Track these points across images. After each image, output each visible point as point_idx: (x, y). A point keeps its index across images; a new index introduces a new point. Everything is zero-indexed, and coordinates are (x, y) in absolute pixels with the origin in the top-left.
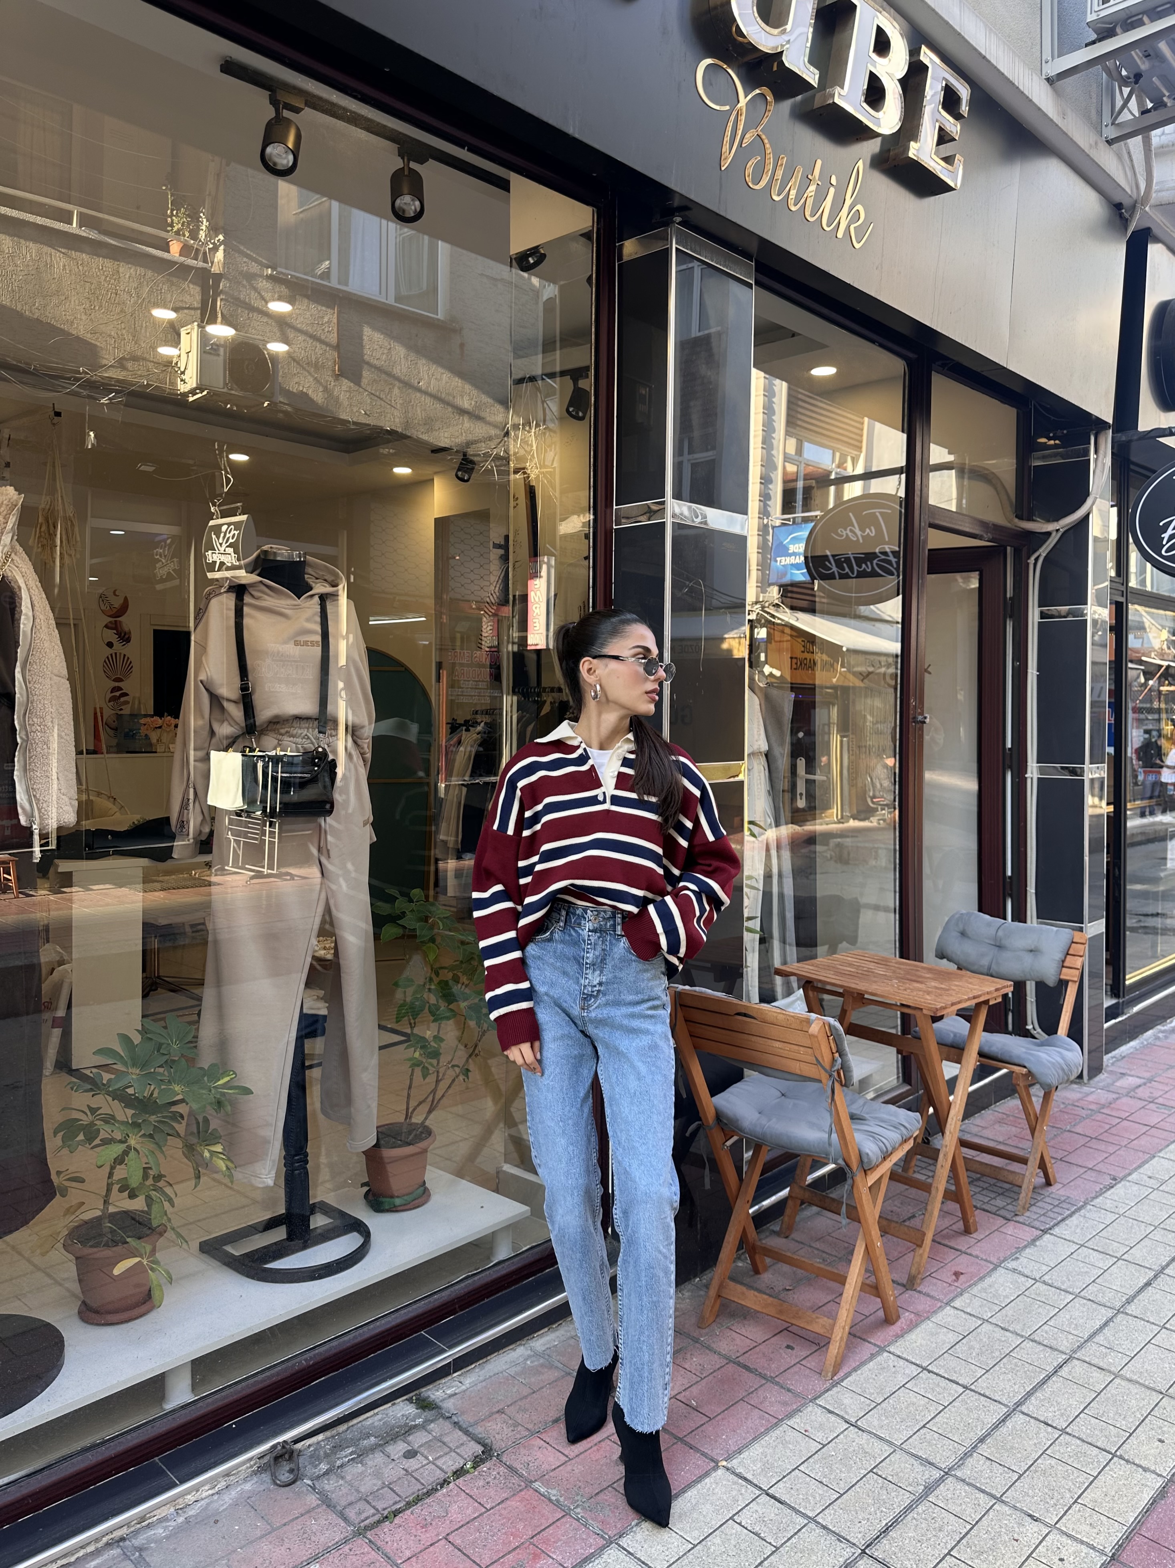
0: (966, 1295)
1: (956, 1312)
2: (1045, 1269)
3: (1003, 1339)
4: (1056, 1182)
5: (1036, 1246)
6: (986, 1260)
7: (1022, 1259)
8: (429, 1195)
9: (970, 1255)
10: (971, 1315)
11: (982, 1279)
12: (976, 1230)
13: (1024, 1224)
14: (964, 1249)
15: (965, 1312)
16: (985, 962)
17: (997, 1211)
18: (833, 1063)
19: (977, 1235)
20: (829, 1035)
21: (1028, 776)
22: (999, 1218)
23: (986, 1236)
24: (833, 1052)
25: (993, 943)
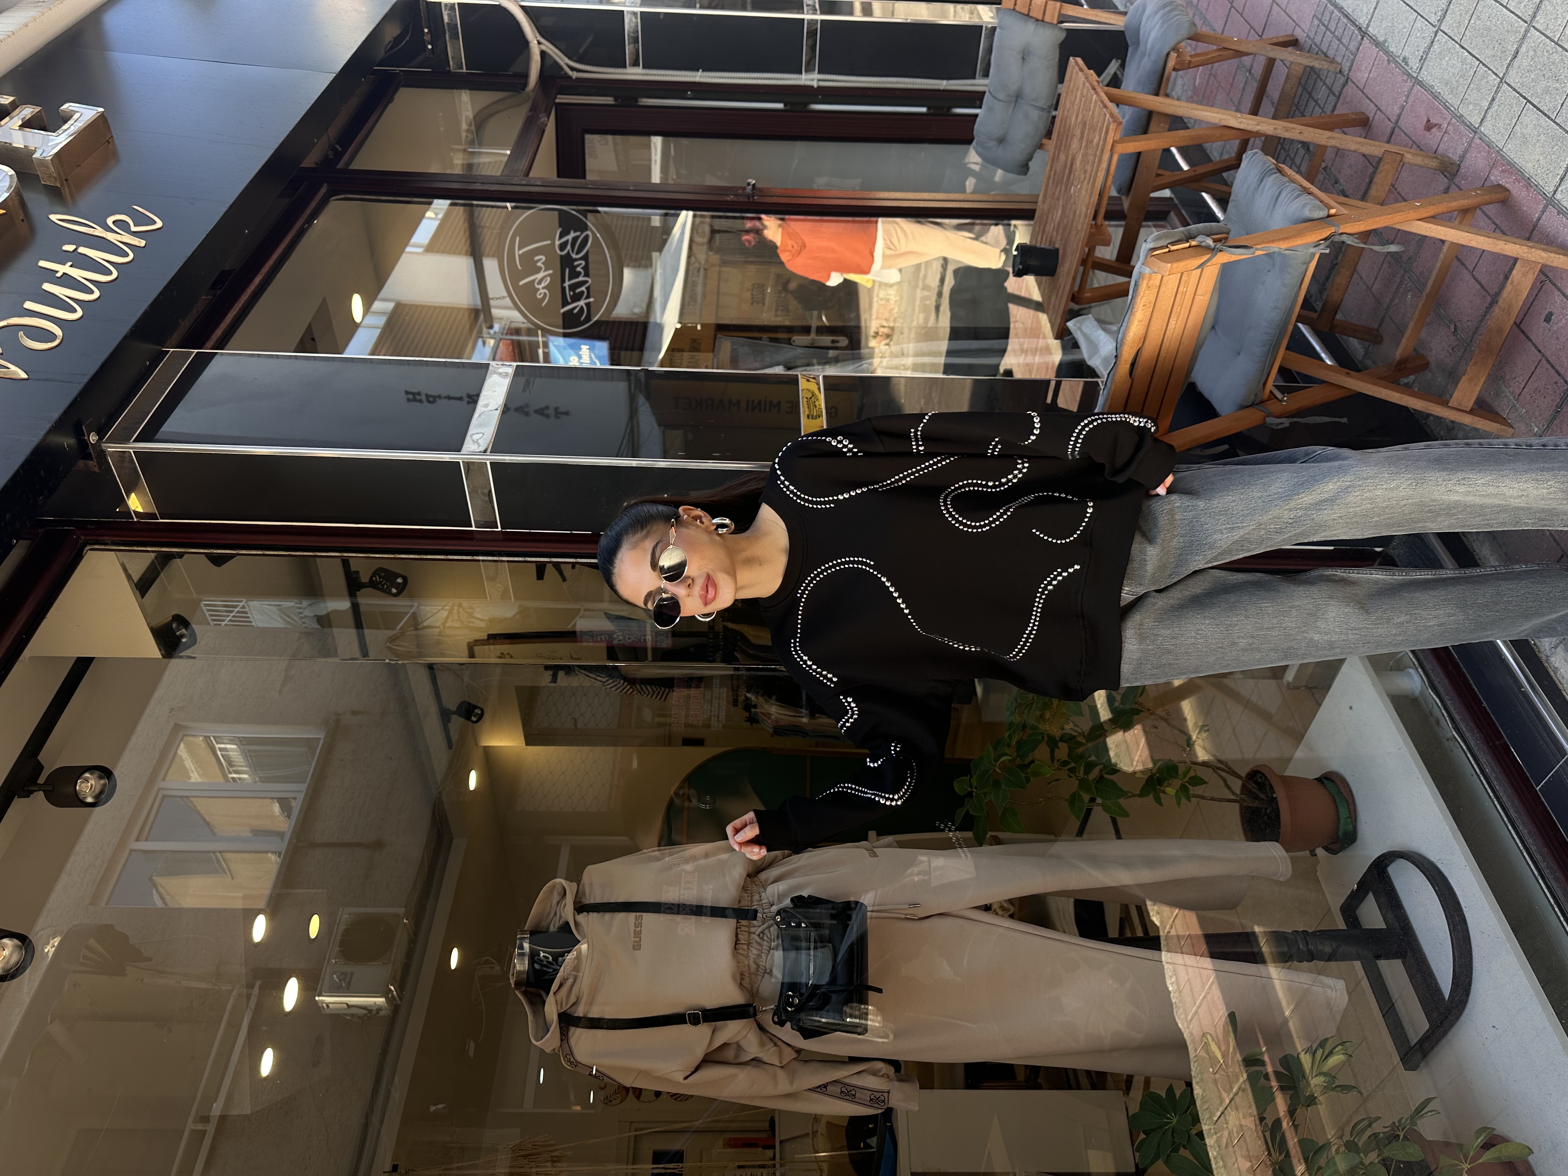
0: (1461, 111)
1: (1488, 118)
2: (1420, 22)
3: (1531, 53)
4: (1292, 35)
5: (1385, 41)
6: (1408, 96)
7: (1406, 53)
8: (1329, 773)
9: (1399, 116)
10: (1493, 99)
11: (1436, 96)
12: (1363, 113)
13: (1353, 60)
14: (1392, 125)
15: (1489, 108)
16: (1035, 115)
17: (1334, 94)
18: (1203, 247)
19: (1370, 111)
20: (1167, 250)
21: (815, 84)
22: (1344, 90)
23: (1371, 101)
24: (1190, 247)
25: (1013, 105)
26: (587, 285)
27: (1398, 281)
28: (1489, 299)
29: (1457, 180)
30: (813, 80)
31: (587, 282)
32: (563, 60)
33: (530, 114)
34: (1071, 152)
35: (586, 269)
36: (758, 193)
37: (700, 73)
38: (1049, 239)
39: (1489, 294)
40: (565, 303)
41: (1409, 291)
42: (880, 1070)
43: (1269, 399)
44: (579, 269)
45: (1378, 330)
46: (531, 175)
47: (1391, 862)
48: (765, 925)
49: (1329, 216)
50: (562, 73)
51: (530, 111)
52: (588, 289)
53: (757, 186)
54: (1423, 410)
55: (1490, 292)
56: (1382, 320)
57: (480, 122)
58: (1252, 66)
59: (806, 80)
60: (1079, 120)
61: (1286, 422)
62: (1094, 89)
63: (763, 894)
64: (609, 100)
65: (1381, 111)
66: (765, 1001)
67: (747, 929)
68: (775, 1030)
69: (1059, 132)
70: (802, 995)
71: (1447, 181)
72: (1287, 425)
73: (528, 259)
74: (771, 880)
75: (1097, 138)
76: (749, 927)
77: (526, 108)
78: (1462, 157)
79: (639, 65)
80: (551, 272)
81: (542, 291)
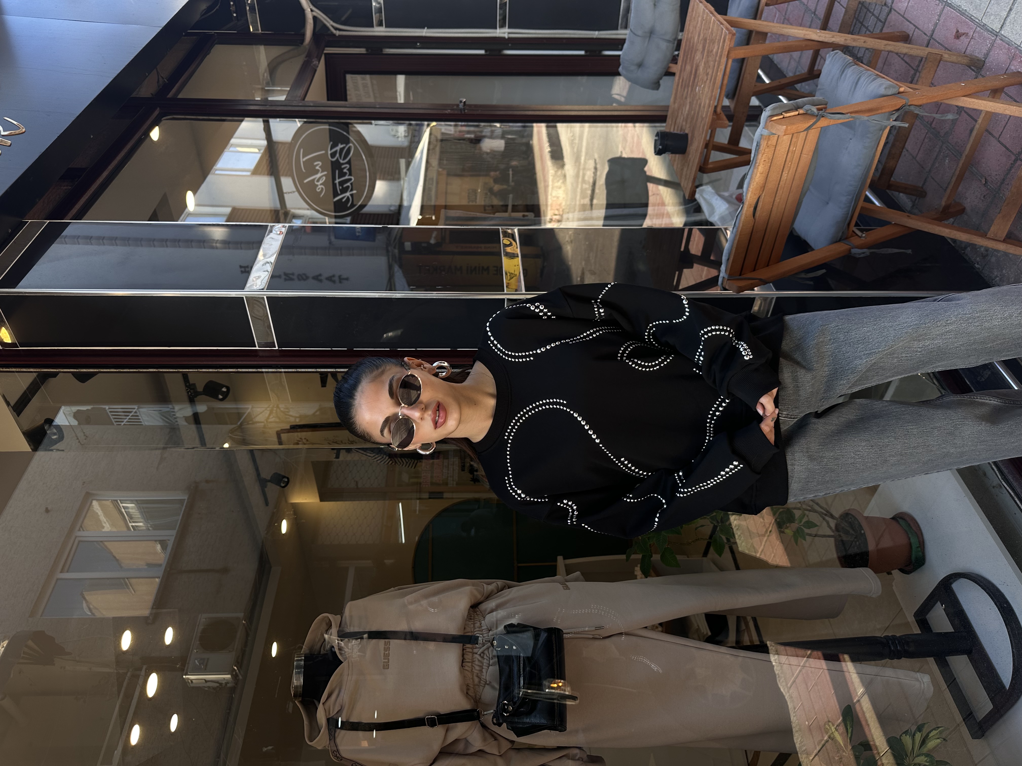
0: (985, 21)
1: (1007, 24)
6: (940, 16)
8: (901, 513)
9: (933, 31)
10: (1011, 10)
11: (963, 13)
12: (905, 32)
14: (928, 38)
15: (1007, 16)
16: (664, 45)
17: (881, 21)
18: (809, 114)
19: (909, 29)
20: (782, 117)
21: (506, 36)
22: (889, 17)
23: (910, 22)
24: (798, 114)
25: (647, 40)
26: (351, 182)
27: (938, 150)
28: (1013, 158)
29: (983, 73)
30: (504, 33)
31: (351, 179)
32: (329, 23)
33: (306, 59)
34: (695, 63)
35: (350, 170)
36: (467, 108)
37: (425, 30)
38: (679, 128)
39: (1013, 153)
40: (335, 194)
41: (947, 157)
42: (576, 755)
43: (852, 236)
44: (345, 170)
45: (922, 187)
46: (306, 99)
47: (954, 581)
48: (485, 647)
49: (899, 93)
50: (329, 32)
51: (306, 57)
52: (351, 184)
53: (467, 103)
54: (968, 241)
55: (1014, 152)
56: (926, 180)
57: (273, 68)
58: (816, 9)
59: (500, 33)
60: (701, 38)
61: (867, 252)
62: (712, 13)
63: (483, 622)
64: (362, 51)
65: (918, 29)
66: (487, 706)
67: (470, 650)
68: (495, 729)
69: (685, 51)
70: (515, 703)
71: (974, 73)
72: (868, 254)
73: (310, 164)
74: (488, 610)
75: (716, 47)
76: (472, 648)
77: (304, 56)
78: (987, 55)
79: (382, 26)
80: (325, 173)
81: (320, 187)
